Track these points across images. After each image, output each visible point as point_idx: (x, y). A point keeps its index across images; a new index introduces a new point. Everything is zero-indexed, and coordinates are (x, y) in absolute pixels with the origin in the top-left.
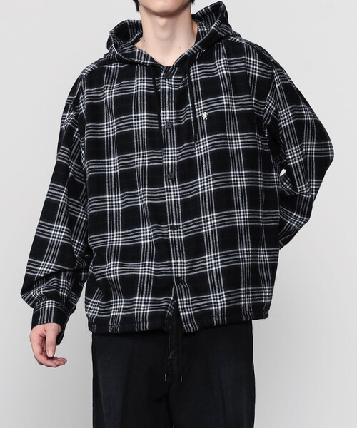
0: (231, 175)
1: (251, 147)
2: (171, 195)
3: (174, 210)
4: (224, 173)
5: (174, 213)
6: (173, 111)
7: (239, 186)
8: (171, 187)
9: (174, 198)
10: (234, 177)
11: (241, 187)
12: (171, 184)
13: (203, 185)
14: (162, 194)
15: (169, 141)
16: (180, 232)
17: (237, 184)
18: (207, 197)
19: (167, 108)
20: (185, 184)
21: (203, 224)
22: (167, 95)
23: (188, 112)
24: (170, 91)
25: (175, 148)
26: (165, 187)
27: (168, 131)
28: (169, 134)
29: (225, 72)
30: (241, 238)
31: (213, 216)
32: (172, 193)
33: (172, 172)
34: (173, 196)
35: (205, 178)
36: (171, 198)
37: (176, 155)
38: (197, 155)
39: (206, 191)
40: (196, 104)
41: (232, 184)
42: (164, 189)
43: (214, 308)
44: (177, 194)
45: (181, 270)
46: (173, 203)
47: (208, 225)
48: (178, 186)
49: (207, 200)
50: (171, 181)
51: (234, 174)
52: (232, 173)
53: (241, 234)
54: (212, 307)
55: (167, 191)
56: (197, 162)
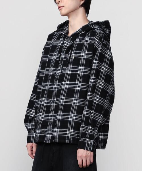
1: (87, 74)
3: (54, 93)
5: (54, 95)
6: (64, 54)
10: (77, 85)
11: (78, 89)
13: (64, 85)
15: (60, 66)
16: (54, 103)
18: (64, 90)
19: (63, 52)
21: (60, 101)
22: (64, 48)
24: (66, 46)
25: (61, 69)
26: (54, 84)
27: (61, 62)
29: (86, 42)
31: (64, 98)
33: (57, 78)
35: (66, 83)
37: (60, 71)
38: (66, 73)
39: (65, 88)
40: (72, 52)
43: (67, 136)
46: (55, 91)
48: (57, 84)
49: (64, 91)
50: (56, 82)
51: (77, 83)
53: (73, 108)
55: (54, 86)
56: (65, 75)
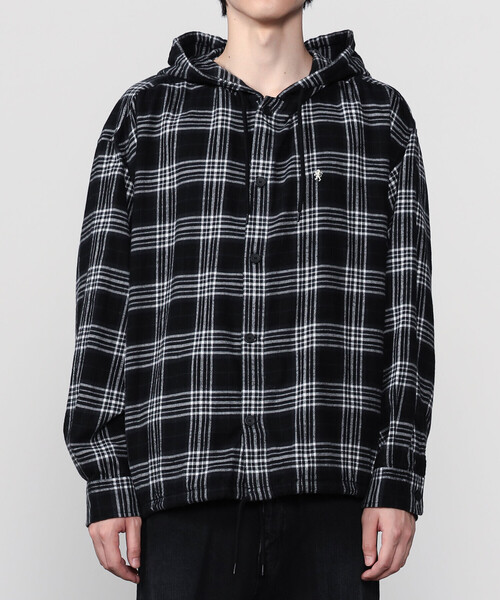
0: (345, 271)
1: (383, 236)
2: (252, 287)
3: (254, 310)
4: (335, 267)
5: (253, 315)
6: (270, 162)
7: (355, 290)
8: (254, 274)
9: (257, 292)
10: (349, 276)
11: (357, 293)
12: (254, 270)
13: (302, 279)
14: (239, 284)
15: (259, 206)
16: (260, 346)
17: (352, 287)
18: (306, 299)
19: (262, 156)
20: (275, 273)
21: (296, 339)
22: (263, 138)
23: (293, 166)
24: (268, 133)
25: (267, 218)
26: (245, 273)
27: (259, 190)
28: (259, 195)
29: (355, 120)
30: (348, 369)
31: (312, 328)
32: (254, 284)
33: (258, 252)
34: (254, 289)
35: (307, 269)
36: (252, 292)
37: (266, 228)
38: (298, 232)
39: (307, 289)
40: (306, 156)
41: (344, 286)
42: (243, 277)
43: (297, 466)
44: (261, 287)
45: (256, 405)
46: (254, 300)
47: (303, 340)
48: (264, 274)
49: (306, 303)
50: (254, 266)
51: (349, 272)
52: (347, 269)
53: (349, 362)
54: (295, 463)
55: (247, 281)
56: (298, 242)
